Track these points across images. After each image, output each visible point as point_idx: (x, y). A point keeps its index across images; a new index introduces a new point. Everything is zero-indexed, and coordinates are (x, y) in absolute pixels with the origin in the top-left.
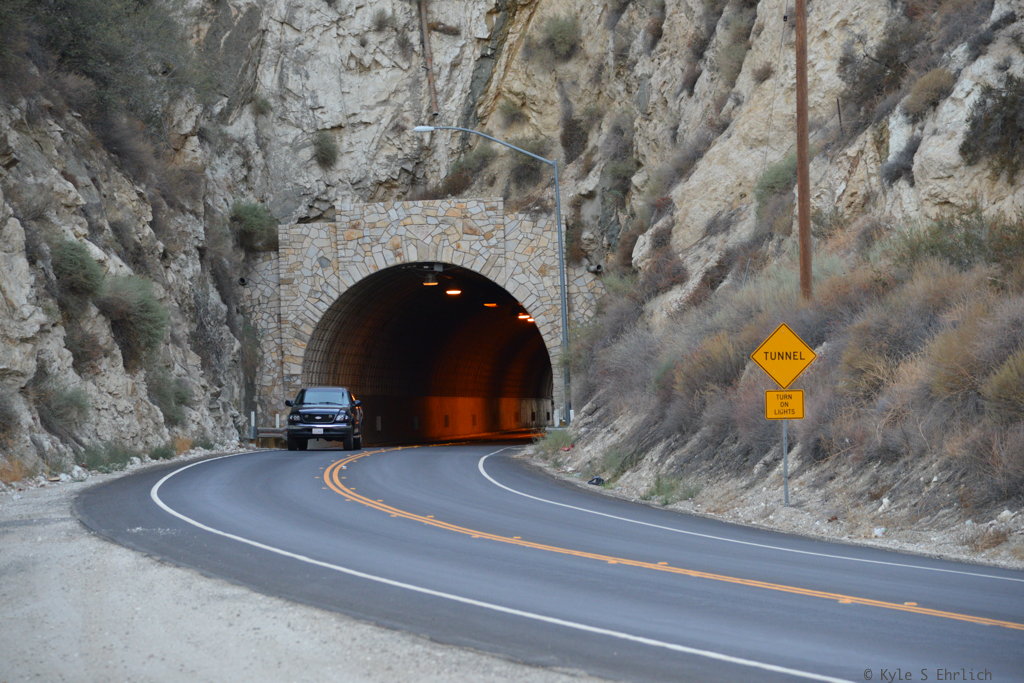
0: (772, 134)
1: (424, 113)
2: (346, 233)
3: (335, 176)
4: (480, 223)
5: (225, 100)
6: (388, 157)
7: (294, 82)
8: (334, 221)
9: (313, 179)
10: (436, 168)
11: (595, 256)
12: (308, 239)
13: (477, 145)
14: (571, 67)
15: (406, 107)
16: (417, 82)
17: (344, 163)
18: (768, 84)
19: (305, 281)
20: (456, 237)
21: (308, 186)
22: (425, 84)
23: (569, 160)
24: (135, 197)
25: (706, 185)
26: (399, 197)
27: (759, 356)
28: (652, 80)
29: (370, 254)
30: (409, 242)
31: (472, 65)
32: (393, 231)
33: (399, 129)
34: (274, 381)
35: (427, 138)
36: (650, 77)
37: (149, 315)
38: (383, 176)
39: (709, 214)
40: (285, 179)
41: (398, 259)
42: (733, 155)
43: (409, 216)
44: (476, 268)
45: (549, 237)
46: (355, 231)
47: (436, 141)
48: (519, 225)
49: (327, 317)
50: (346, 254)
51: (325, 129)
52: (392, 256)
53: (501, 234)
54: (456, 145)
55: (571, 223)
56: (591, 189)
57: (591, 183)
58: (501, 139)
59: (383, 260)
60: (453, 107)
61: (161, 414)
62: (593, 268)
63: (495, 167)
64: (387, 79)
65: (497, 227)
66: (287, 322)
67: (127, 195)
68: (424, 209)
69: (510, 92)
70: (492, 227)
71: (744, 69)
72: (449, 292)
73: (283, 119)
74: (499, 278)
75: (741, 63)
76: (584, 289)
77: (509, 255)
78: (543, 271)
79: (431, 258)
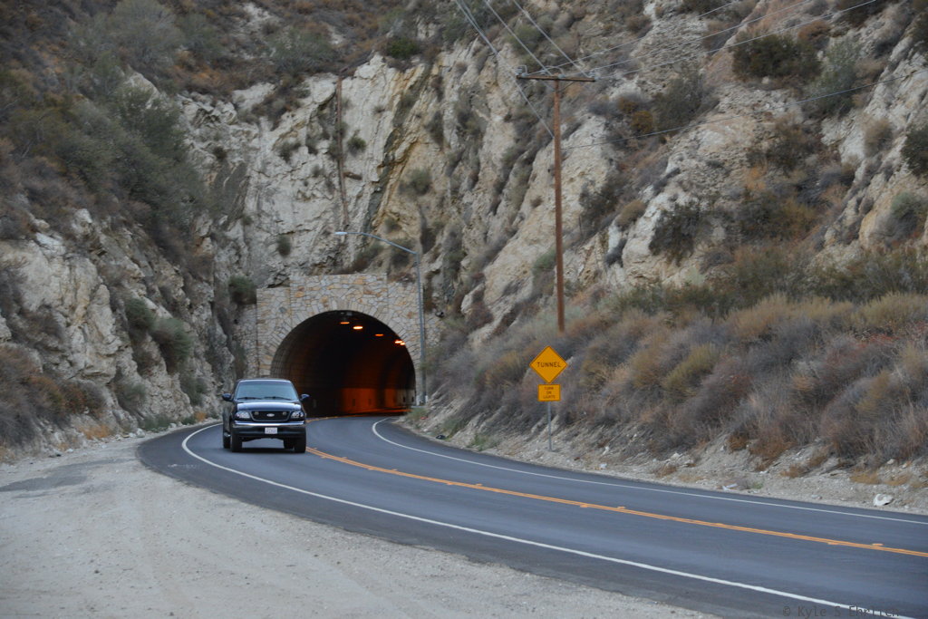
0: (542, 237)
1: (341, 224)
2: (296, 294)
3: (290, 261)
4: (374, 288)
5: (226, 217)
6: (320, 250)
7: (266, 207)
8: (289, 286)
9: (277, 262)
10: (347, 255)
11: (440, 307)
12: (274, 297)
13: (372, 243)
14: (426, 198)
15: (331, 221)
16: (337, 207)
17: (295, 253)
18: (539, 208)
19: (272, 321)
20: (360, 296)
21: (274, 266)
22: (342, 208)
23: (425, 252)
24: (174, 272)
25: (504, 266)
26: (326, 273)
27: (534, 365)
28: (473, 206)
29: (310, 306)
30: (332, 299)
31: (369, 197)
32: (323, 292)
33: (327, 233)
35: (343, 239)
36: (471, 204)
37: (182, 341)
38: (317, 260)
39: (505, 283)
40: (260, 262)
41: (326, 308)
42: (519, 249)
43: (333, 284)
44: (371, 314)
45: (413, 296)
46: (301, 292)
47: (348, 241)
48: (396, 289)
49: (285, 342)
50: (296, 305)
51: (283, 234)
52: (323, 307)
53: (385, 294)
54: (359, 243)
55: (426, 287)
56: (438, 268)
57: (437, 265)
58: (386, 240)
59: (317, 309)
60: (358, 221)
61: (188, 398)
62: (439, 314)
63: (382, 255)
64: (319, 205)
65: (383, 290)
66: (261, 345)
67: (168, 271)
68: (341, 279)
69: (391, 212)
70: (380, 290)
71: (526, 199)
72: (355, 328)
73: (259, 228)
74: (385, 321)
75: (523, 196)
76: (434, 326)
77: (390, 306)
78: (410, 316)
79: (345, 308)
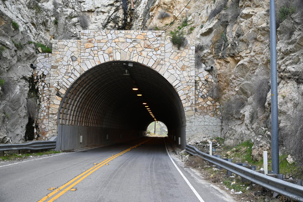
1: (128, 10)
2: (86, 45)
4: (153, 43)
11: (210, 62)
12: (67, 47)
19: (64, 67)
20: (141, 49)
29: (97, 55)
30: (116, 50)
32: (109, 44)
34: (44, 116)
41: (111, 58)
43: (118, 38)
44: (150, 65)
46: (90, 44)
49: (72, 86)
50: (85, 55)
51: (84, 11)
52: (108, 57)
53: (163, 49)
55: (198, 47)
59: (103, 59)
60: (140, 9)
62: (208, 68)
65: (161, 45)
66: (53, 87)
68: (125, 34)
69: (164, 4)
70: (158, 45)
74: (161, 71)
76: (203, 79)
77: (166, 60)
78: (183, 69)
79: (127, 59)
